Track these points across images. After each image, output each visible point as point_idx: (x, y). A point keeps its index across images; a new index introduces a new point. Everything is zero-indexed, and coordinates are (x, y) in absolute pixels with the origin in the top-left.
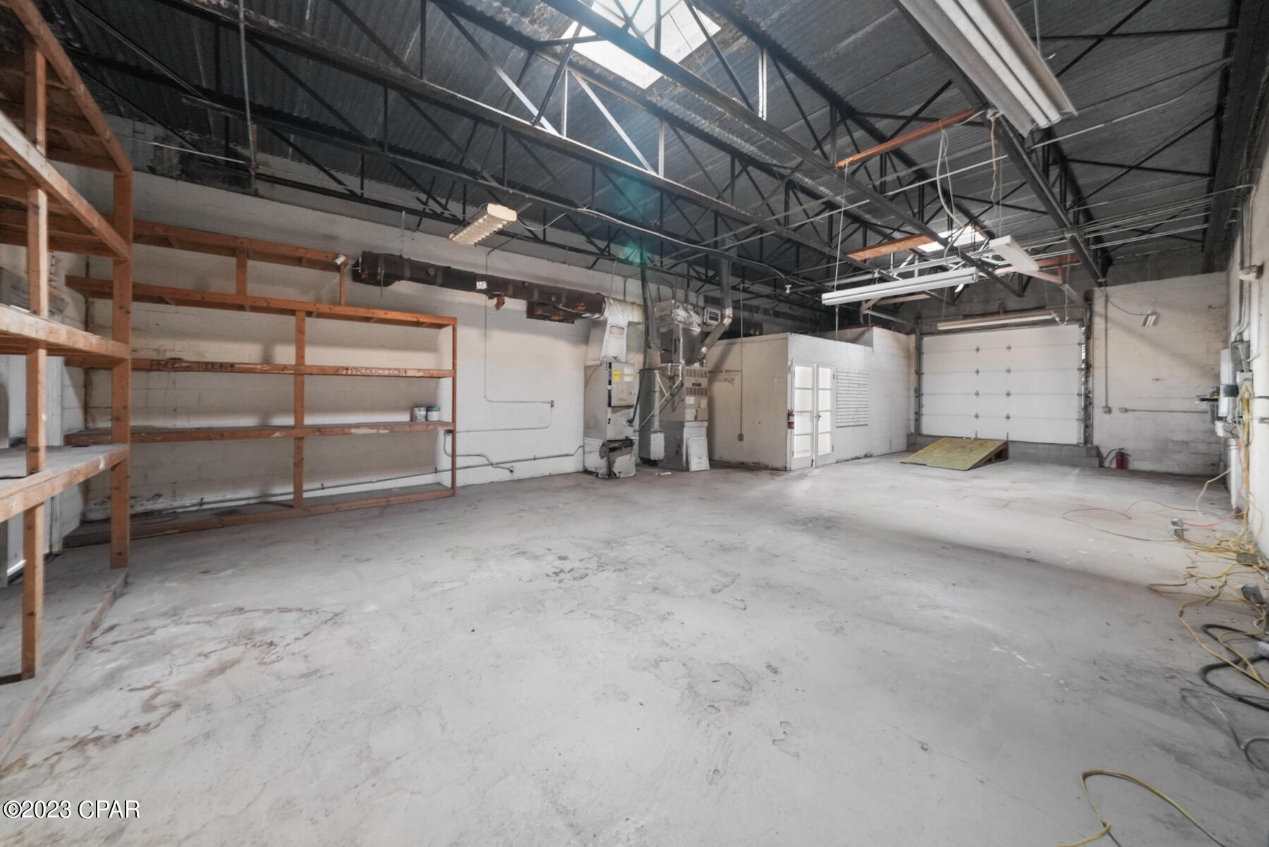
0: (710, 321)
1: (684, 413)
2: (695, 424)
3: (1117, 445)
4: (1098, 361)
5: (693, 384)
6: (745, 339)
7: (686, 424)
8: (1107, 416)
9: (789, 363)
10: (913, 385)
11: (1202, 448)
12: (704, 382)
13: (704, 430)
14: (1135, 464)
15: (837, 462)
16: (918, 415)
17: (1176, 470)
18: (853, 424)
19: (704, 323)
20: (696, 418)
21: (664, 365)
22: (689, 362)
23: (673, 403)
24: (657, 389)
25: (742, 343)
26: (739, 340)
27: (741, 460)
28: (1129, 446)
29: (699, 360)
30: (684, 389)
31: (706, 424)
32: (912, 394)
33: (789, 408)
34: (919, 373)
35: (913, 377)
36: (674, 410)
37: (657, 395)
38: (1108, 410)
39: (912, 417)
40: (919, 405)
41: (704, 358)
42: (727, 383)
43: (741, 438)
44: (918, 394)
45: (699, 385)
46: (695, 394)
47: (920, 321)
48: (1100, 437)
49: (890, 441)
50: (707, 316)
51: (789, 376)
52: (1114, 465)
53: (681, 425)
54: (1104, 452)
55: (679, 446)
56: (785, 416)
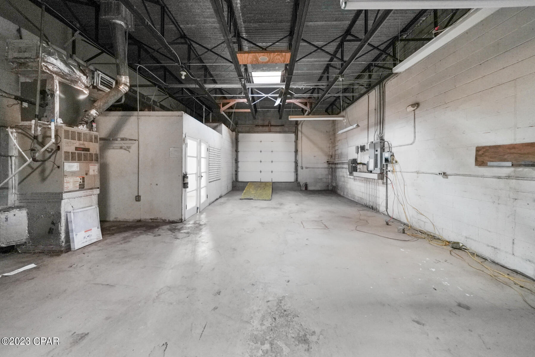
0: (100, 86)
1: (62, 184)
2: (82, 193)
3: (304, 182)
4: (299, 149)
5: (77, 149)
6: (141, 113)
7: (65, 196)
8: (302, 170)
9: (184, 136)
10: (234, 156)
11: (325, 180)
12: (94, 148)
13: (95, 199)
14: (310, 188)
15: (209, 205)
16: (237, 171)
17: (319, 189)
18: (216, 179)
19: (94, 87)
20: (82, 187)
21: (26, 123)
22: (72, 122)
23: (43, 171)
24: (14, 152)
25: (138, 116)
26: (135, 113)
27: (138, 217)
28: (308, 181)
29: (87, 123)
30: (61, 154)
31: (97, 191)
32: (234, 161)
33: (184, 172)
34: (237, 151)
35: (234, 153)
36: (44, 179)
37: (14, 161)
38: (302, 168)
39: (234, 173)
40: (237, 167)
41: (93, 121)
42: (123, 151)
43: (138, 198)
44: (237, 161)
45: (88, 150)
46: (79, 160)
47: (237, 126)
48: (301, 179)
49: (228, 186)
50: (97, 81)
51: (184, 146)
52: (304, 189)
53: (58, 198)
54: (301, 184)
55: (53, 223)
56: (181, 178)
